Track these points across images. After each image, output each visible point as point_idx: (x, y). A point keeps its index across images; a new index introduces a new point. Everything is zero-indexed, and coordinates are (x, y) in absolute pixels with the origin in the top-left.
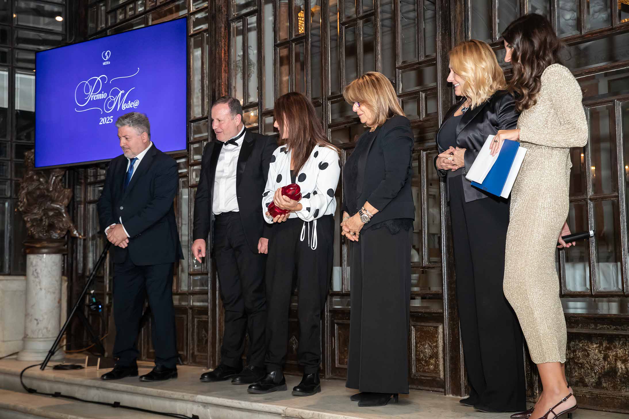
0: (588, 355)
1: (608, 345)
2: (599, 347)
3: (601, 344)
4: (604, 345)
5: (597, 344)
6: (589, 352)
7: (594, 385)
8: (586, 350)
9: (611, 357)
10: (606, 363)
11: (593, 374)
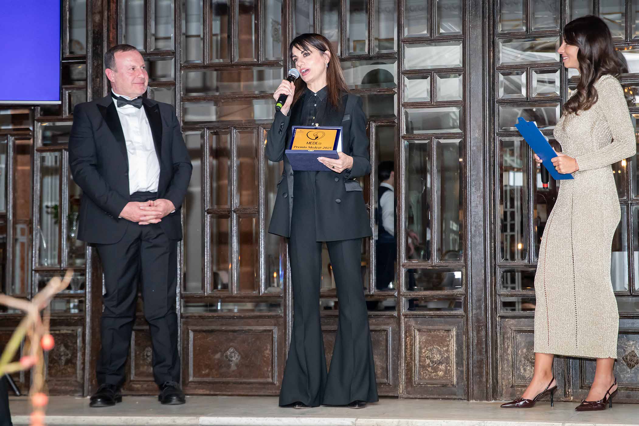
0: (625, 351)
5: (633, 341)
7: (629, 380)
8: (622, 347)
11: (629, 370)
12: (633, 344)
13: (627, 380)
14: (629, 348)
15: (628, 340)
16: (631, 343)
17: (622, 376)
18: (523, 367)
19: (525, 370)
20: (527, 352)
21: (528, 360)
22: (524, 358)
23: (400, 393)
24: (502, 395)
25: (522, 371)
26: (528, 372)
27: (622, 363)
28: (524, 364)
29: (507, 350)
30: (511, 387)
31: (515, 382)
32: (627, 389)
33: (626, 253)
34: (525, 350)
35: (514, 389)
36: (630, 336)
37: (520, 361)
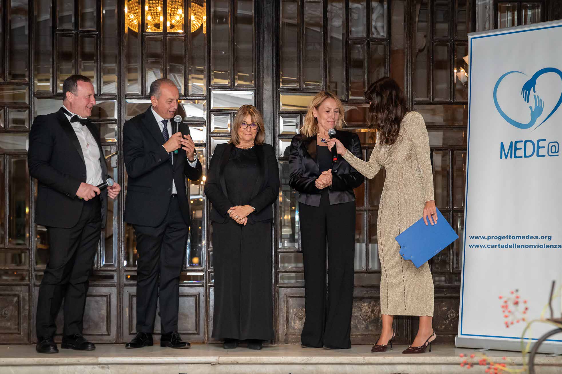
0: (361, 310)
1: (374, 304)
2: (369, 305)
3: (370, 303)
4: (372, 303)
5: (367, 303)
6: (361, 308)
7: (364, 329)
8: (360, 307)
9: (376, 311)
10: (373, 315)
11: (364, 322)
12: (367, 305)
13: (362, 329)
14: (364, 308)
15: (364, 303)
16: (366, 304)
17: (359, 326)
18: (293, 321)
19: (294, 323)
20: (296, 311)
21: (297, 317)
22: (295, 315)
23: (206, 340)
24: (278, 340)
25: (293, 324)
26: (297, 324)
27: (360, 318)
28: (294, 319)
29: (283, 310)
30: (285, 335)
31: (288, 331)
32: (362, 335)
33: (364, 245)
34: (295, 310)
35: (287, 337)
36: (365, 300)
37: (292, 317)
